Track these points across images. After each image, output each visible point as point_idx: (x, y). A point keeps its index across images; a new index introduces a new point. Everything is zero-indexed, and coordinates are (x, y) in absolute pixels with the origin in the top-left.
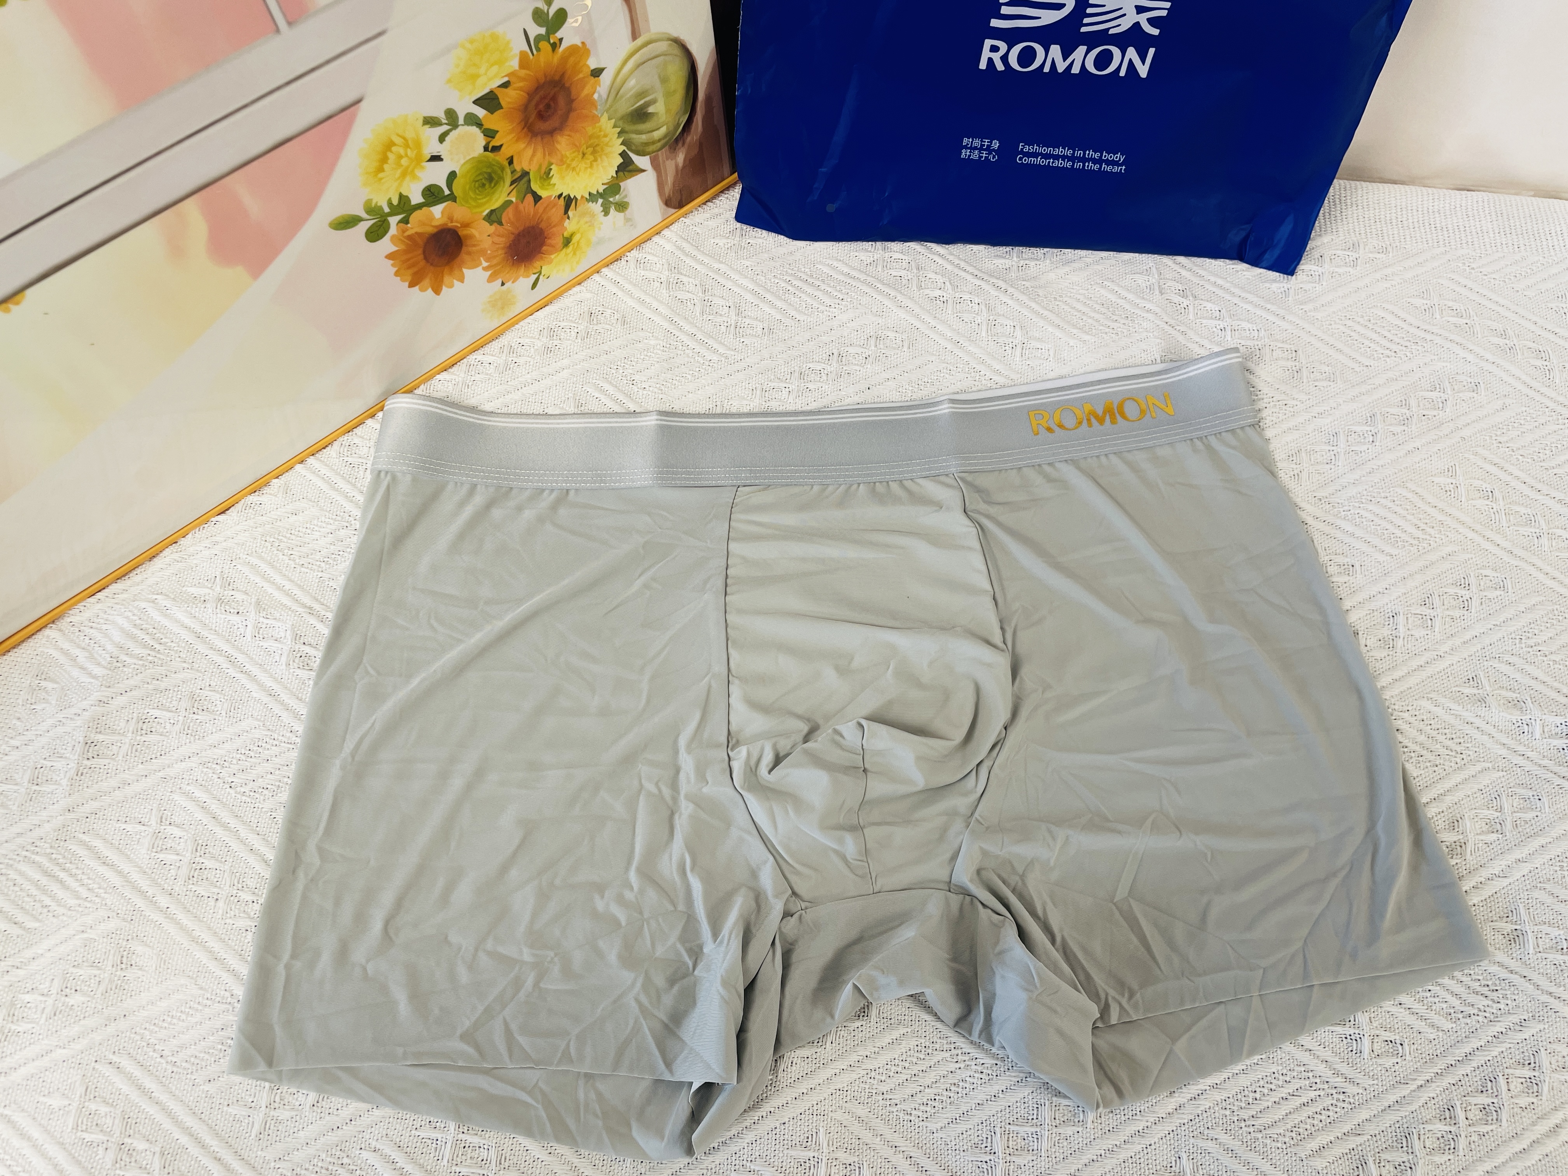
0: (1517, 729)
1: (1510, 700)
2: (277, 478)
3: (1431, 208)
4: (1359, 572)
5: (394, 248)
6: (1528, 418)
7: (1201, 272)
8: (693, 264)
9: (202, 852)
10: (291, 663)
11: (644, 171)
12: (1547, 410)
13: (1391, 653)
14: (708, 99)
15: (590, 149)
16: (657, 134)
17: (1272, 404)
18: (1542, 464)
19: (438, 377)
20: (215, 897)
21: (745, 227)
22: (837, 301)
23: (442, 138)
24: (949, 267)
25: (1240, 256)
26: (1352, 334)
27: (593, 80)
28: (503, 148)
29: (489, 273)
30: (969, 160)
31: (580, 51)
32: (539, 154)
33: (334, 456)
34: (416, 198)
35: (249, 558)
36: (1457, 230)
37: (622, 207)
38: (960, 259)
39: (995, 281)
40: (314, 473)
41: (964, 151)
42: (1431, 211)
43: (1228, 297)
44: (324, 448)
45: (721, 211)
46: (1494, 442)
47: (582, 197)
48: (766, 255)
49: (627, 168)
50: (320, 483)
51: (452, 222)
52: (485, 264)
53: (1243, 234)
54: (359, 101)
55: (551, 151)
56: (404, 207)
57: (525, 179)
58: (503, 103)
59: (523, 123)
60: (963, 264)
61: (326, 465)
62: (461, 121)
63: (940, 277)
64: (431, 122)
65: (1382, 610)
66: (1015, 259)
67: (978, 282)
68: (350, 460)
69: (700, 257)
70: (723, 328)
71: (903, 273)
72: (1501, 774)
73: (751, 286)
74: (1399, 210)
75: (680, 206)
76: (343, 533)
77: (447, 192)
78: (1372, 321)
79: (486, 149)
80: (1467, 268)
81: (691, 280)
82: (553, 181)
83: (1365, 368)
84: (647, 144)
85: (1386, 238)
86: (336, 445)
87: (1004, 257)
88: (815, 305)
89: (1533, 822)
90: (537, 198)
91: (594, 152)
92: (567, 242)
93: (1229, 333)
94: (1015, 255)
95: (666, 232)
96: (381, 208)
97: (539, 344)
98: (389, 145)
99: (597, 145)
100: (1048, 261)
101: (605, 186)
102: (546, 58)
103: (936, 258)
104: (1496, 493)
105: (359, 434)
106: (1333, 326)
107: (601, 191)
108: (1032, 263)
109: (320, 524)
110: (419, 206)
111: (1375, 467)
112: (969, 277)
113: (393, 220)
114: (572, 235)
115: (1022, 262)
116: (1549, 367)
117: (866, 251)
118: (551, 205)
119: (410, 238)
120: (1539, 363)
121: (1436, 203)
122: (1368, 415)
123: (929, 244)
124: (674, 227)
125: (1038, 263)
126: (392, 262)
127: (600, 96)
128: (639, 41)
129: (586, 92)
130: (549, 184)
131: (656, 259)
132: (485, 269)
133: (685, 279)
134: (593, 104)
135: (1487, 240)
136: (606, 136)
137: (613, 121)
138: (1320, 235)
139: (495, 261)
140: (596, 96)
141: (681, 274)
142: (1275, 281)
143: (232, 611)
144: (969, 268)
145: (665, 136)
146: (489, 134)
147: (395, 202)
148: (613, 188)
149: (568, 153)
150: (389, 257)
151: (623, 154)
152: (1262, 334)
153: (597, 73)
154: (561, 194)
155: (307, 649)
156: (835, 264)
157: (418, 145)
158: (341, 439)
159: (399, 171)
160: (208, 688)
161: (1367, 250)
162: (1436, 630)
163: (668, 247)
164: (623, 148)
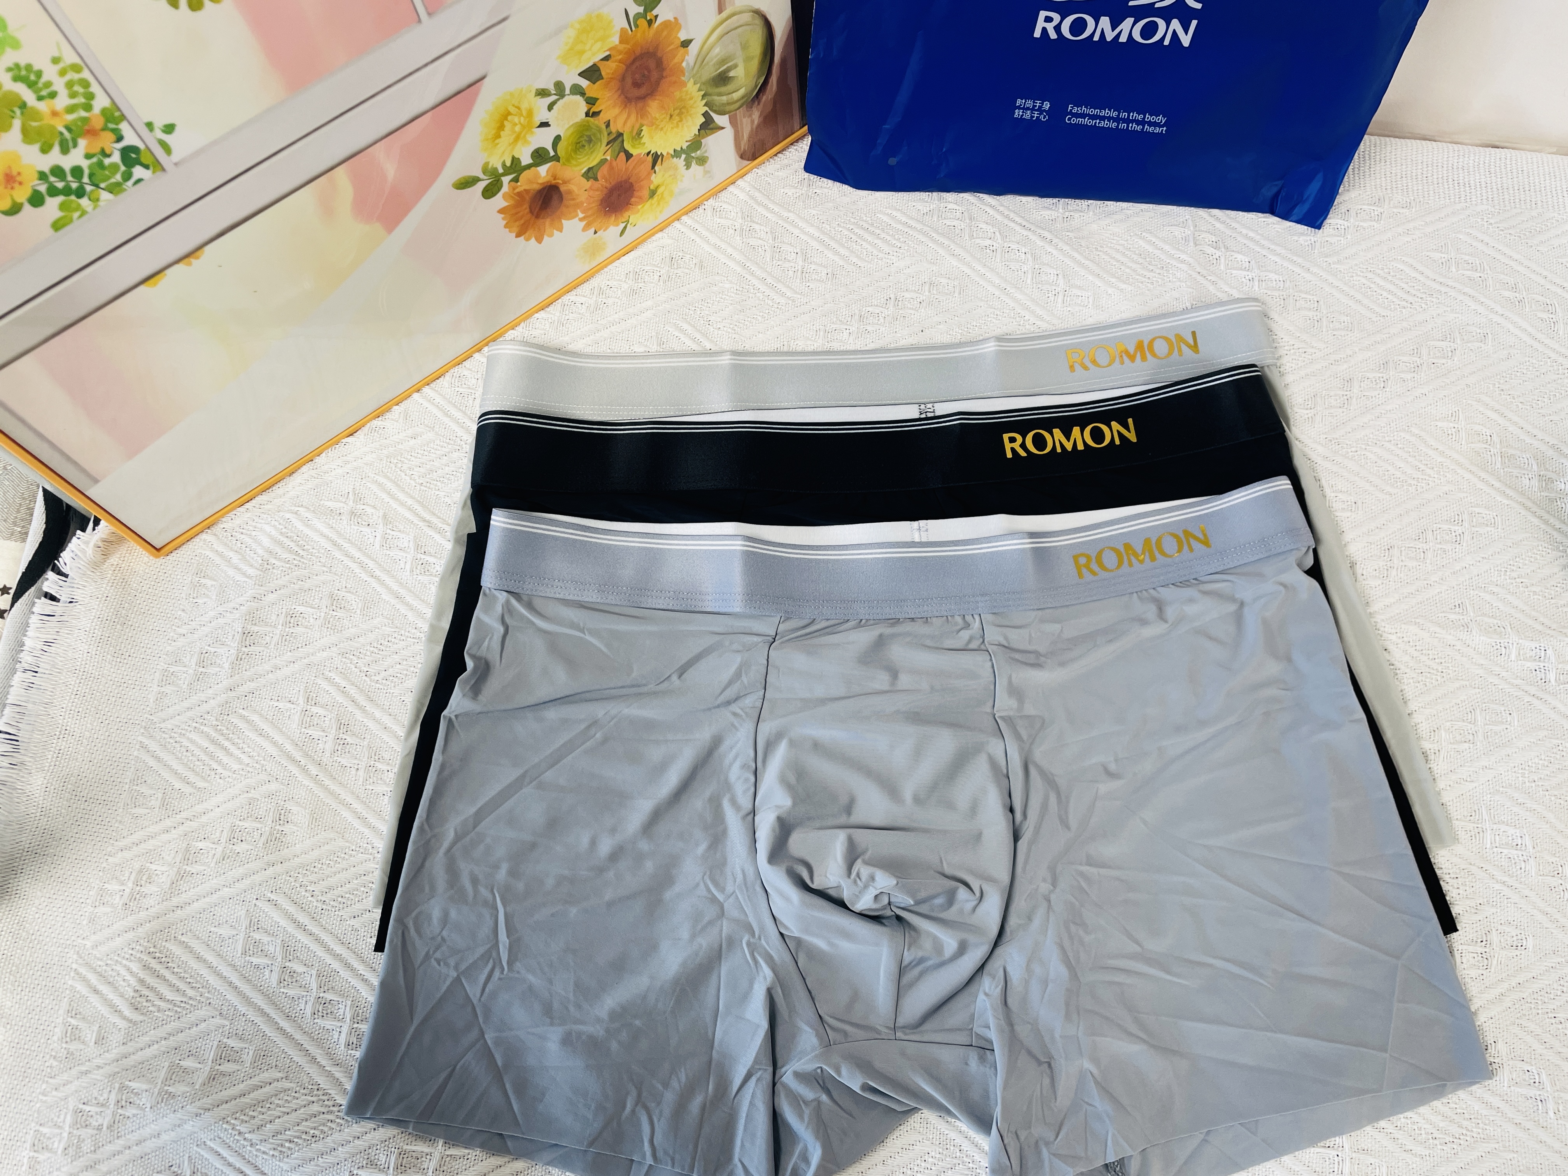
0: (1495, 652)
1: (1492, 625)
2: (397, 404)
3: (1455, 164)
4: (1360, 508)
5: (505, 204)
6: (1531, 368)
7: (1234, 225)
8: (765, 212)
9: (345, 730)
10: (414, 570)
11: (723, 128)
12: (1549, 360)
13: (1385, 582)
14: (783, 61)
15: (677, 112)
16: (736, 96)
17: (1292, 351)
18: (1540, 411)
19: (536, 315)
20: (356, 767)
21: (812, 177)
22: (895, 249)
23: (550, 107)
24: (999, 218)
25: (1272, 208)
26: (1372, 286)
27: (682, 50)
28: (602, 113)
29: (584, 223)
30: (1021, 120)
31: (672, 26)
32: (633, 117)
33: (447, 386)
34: (526, 159)
35: (377, 477)
36: (1478, 186)
37: (702, 161)
38: (1009, 210)
39: (1041, 231)
40: (430, 401)
41: (1017, 111)
42: (1455, 167)
43: (1258, 249)
44: (438, 379)
45: (791, 161)
46: (1497, 389)
47: (668, 153)
48: (831, 205)
49: (708, 126)
50: (435, 411)
51: (555, 179)
52: (581, 215)
53: (1275, 190)
54: (483, 78)
55: (642, 113)
56: (515, 168)
57: (620, 139)
58: (603, 73)
59: (620, 92)
60: (1012, 215)
61: (440, 394)
62: (567, 91)
63: (990, 227)
64: (542, 93)
65: (1379, 543)
66: (1061, 210)
67: (1025, 233)
68: (461, 390)
69: (771, 206)
70: (791, 273)
71: (956, 223)
72: (1477, 691)
73: (817, 234)
74: (1425, 166)
75: (754, 158)
76: (455, 455)
77: (552, 153)
78: (1391, 274)
79: (587, 115)
80: (1486, 224)
81: (762, 228)
82: (643, 140)
83: (1381, 318)
84: (729, 104)
85: (1411, 193)
86: (448, 376)
87: (1051, 209)
88: (875, 252)
89: (1502, 733)
90: (629, 156)
91: (680, 114)
92: (653, 193)
93: (1256, 283)
94: (1061, 206)
95: (740, 182)
96: (496, 169)
97: (625, 286)
98: (506, 115)
99: (684, 107)
100: (1091, 213)
101: (689, 143)
102: (644, 34)
103: (988, 209)
104: (1494, 437)
105: (468, 366)
106: (1355, 278)
107: (684, 147)
108: (1076, 215)
109: (435, 447)
110: (529, 167)
111: (1383, 412)
112: (1018, 228)
113: (506, 180)
114: (657, 187)
115: (1067, 213)
116: (1554, 320)
117: (923, 201)
118: (641, 161)
119: (519, 194)
120: (1545, 316)
121: (1461, 160)
122: (1381, 362)
123: (981, 195)
124: (748, 178)
125: (1082, 214)
126: (503, 216)
127: (688, 64)
128: (724, 14)
129: (676, 60)
130: (640, 143)
131: (730, 208)
132: (581, 220)
133: (757, 227)
134: (682, 72)
135: (1506, 196)
136: (691, 98)
137: (699, 85)
138: (1348, 190)
139: (590, 212)
140: (684, 64)
141: (754, 222)
142: (1302, 234)
143: (364, 523)
144: (1017, 219)
145: (743, 97)
146: (591, 101)
147: (508, 164)
148: (695, 144)
149: (657, 116)
150: (500, 211)
151: (706, 115)
152: (1288, 284)
153: (686, 44)
154: (649, 152)
155: (427, 558)
156: (894, 213)
157: (530, 113)
158: (452, 371)
159: (514, 136)
160: (344, 590)
161: (1392, 206)
162: (1428, 561)
163: (742, 196)
164: (706, 108)
